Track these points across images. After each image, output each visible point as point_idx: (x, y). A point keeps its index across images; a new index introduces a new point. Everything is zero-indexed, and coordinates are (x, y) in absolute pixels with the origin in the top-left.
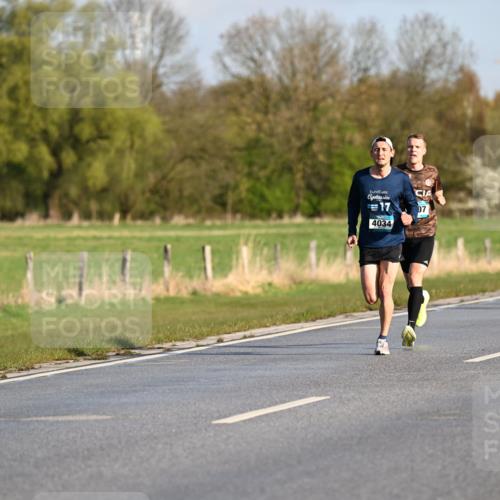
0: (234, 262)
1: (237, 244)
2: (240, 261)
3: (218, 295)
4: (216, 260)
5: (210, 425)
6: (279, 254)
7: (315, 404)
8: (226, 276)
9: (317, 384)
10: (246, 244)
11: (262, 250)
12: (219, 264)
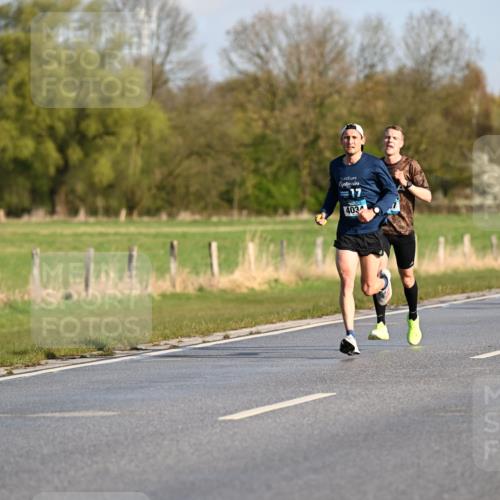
0: (240, 259)
1: (243, 241)
2: (246, 257)
3: (224, 291)
4: (223, 256)
5: (216, 421)
6: (285, 251)
7: (320, 401)
8: (232, 272)
9: (323, 380)
10: (252, 240)
11: (268, 246)
12: (226, 260)
